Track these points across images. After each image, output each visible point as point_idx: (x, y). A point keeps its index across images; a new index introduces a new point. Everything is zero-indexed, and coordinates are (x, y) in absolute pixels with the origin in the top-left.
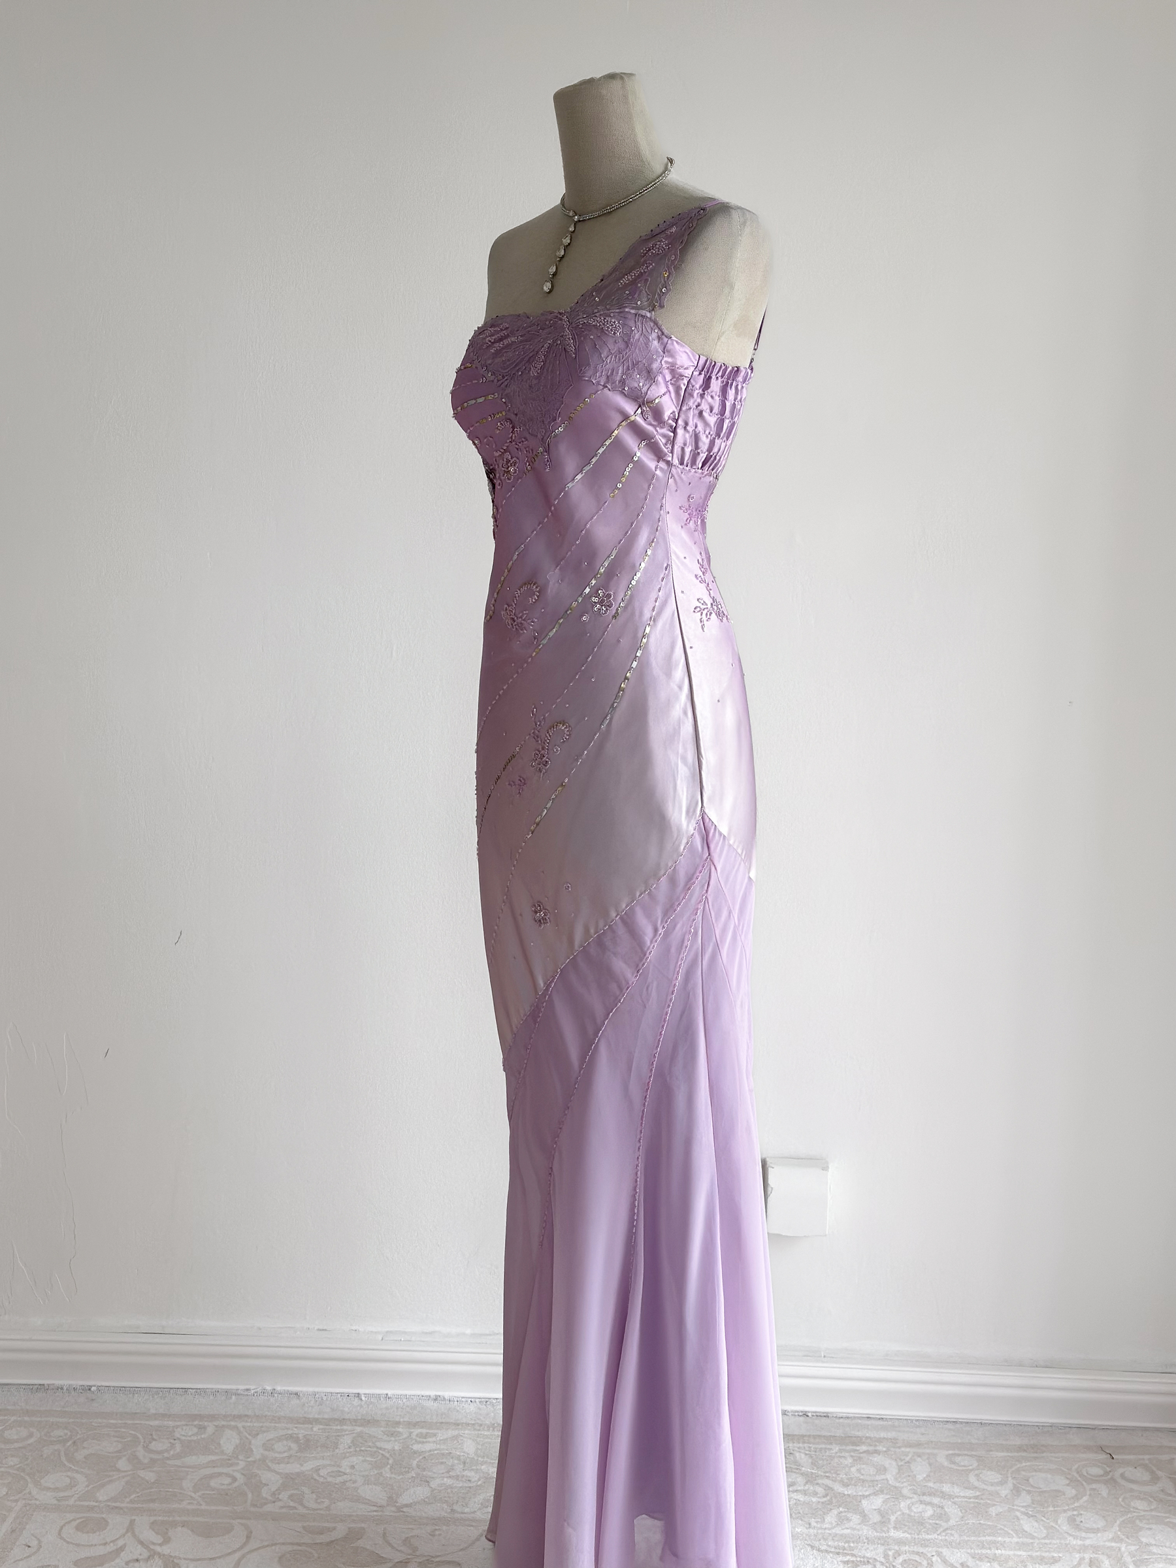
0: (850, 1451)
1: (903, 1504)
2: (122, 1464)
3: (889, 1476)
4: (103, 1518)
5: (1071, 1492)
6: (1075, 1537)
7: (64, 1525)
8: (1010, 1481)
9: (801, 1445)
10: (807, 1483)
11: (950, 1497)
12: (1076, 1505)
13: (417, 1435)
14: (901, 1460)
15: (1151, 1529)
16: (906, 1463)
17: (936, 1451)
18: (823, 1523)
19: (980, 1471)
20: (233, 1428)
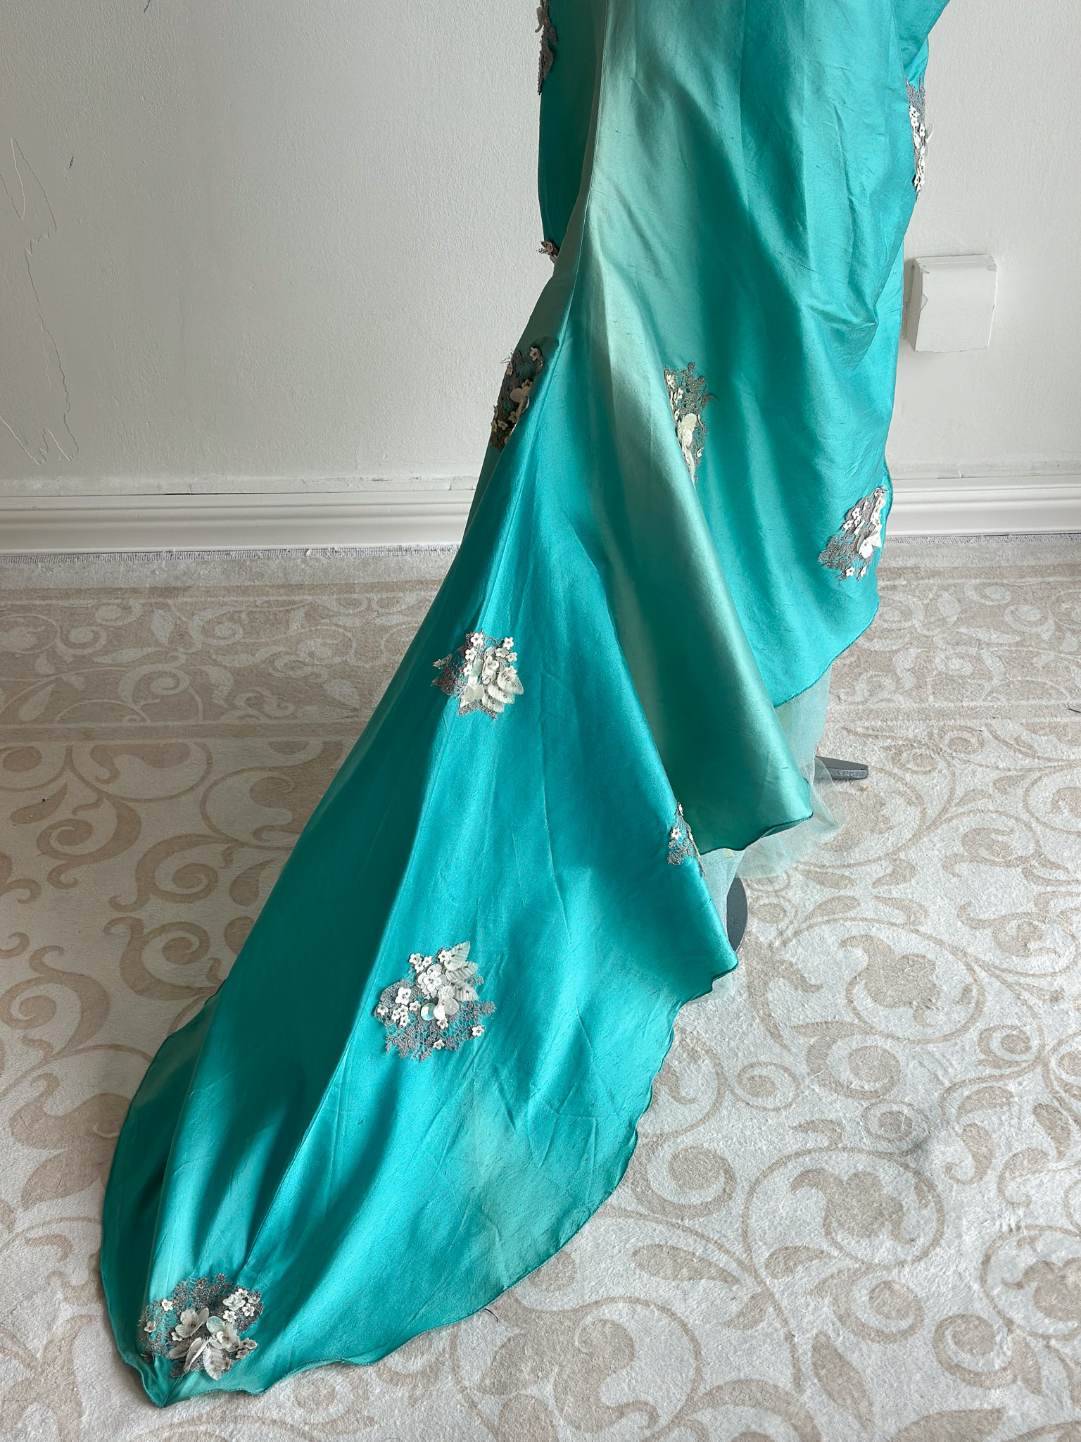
1: (937, 660)
3: (915, 621)
4: (33, 747)
8: (1051, 620)
11: (989, 645)
13: (377, 605)
14: (927, 597)
16: (931, 600)
17: (962, 581)
18: (854, 693)
19: (1015, 606)
20: (165, 606)
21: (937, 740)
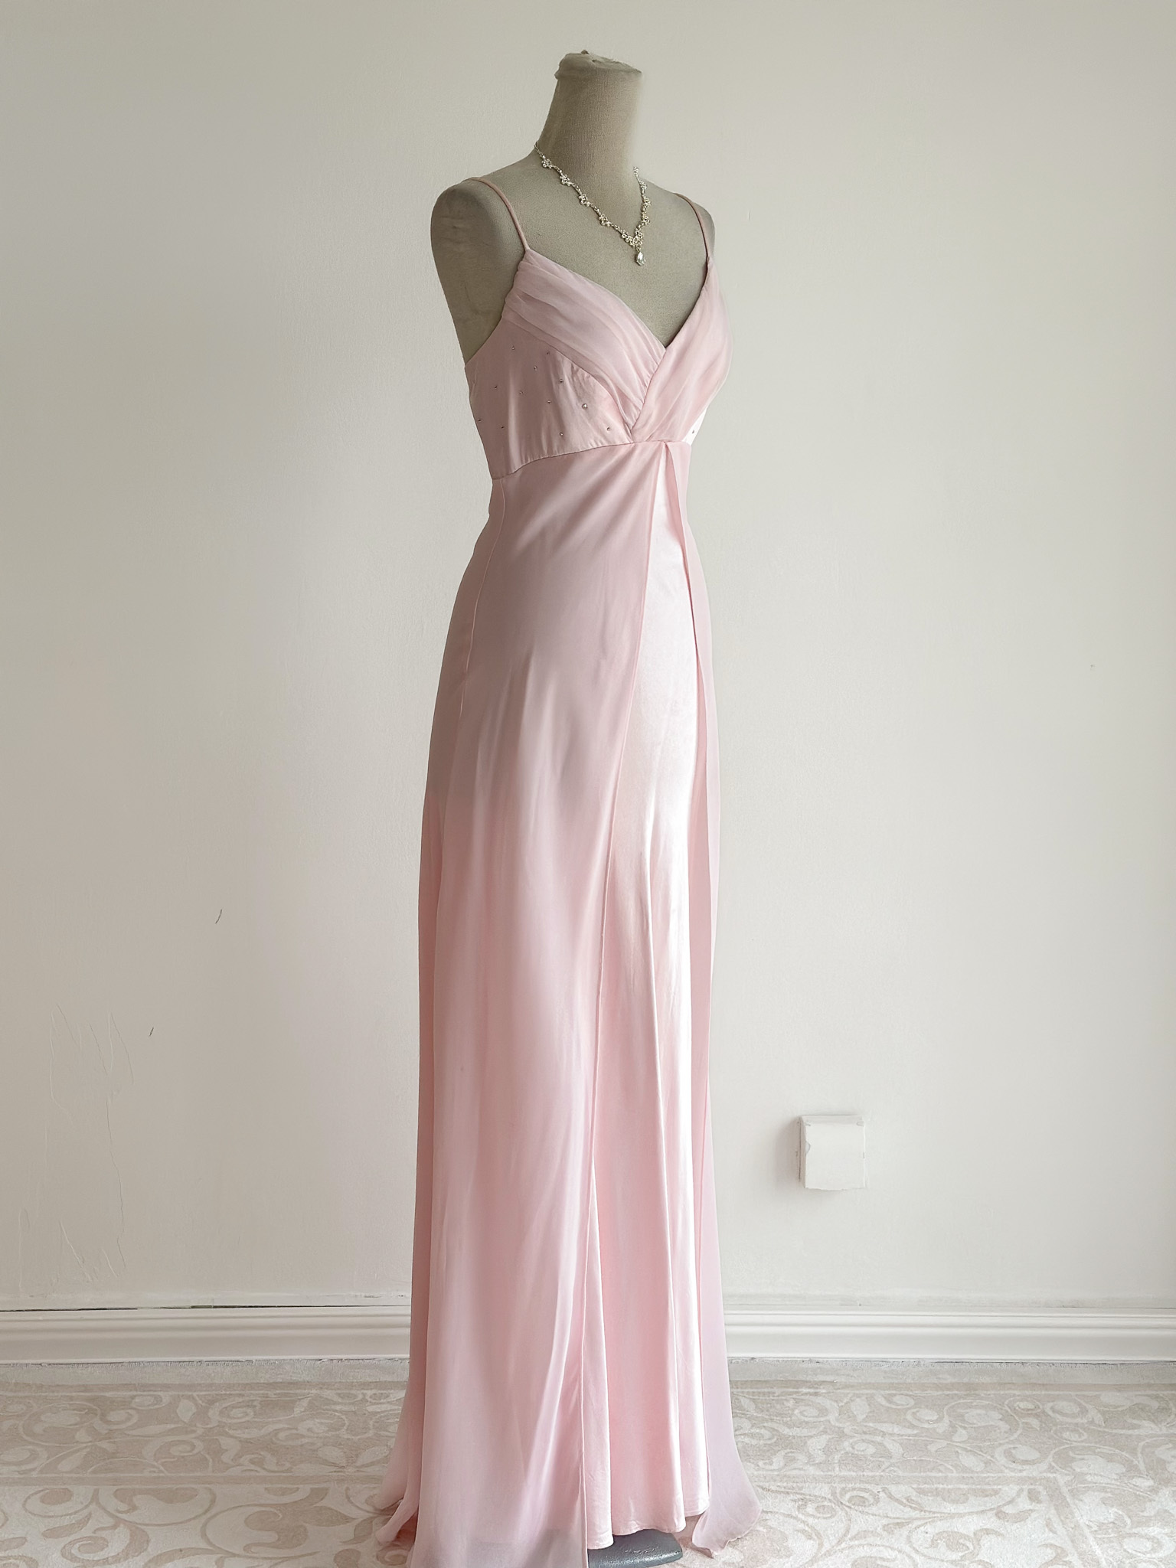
0: (791, 1394)
1: (846, 1444)
2: (82, 1436)
3: (832, 1417)
4: (67, 1489)
5: (1004, 1426)
6: (1013, 1470)
7: (29, 1497)
8: (946, 1420)
9: (745, 1390)
10: (753, 1426)
11: (891, 1434)
12: (1012, 1438)
13: (371, 1397)
14: (842, 1402)
15: (1083, 1459)
16: (846, 1403)
17: (874, 1391)
18: (771, 1465)
19: (917, 1409)
20: (189, 1397)
21: (838, 1497)
